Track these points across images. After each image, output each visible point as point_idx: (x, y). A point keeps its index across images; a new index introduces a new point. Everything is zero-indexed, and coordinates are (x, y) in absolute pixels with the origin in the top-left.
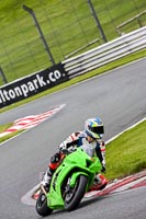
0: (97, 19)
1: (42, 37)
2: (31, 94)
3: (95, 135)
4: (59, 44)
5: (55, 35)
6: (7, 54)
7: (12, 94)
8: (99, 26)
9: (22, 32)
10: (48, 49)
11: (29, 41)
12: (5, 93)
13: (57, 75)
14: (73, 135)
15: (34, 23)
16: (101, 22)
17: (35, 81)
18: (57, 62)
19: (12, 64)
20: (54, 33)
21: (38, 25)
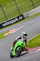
0: (32, 2)
1: (17, 7)
2: (14, 23)
3: (25, 36)
4: (22, 9)
5: (21, 6)
6: (8, 12)
7: (9, 23)
8: (33, 4)
9: (12, 6)
10: (19, 11)
11: (14, 8)
12: (7, 23)
13: (21, 18)
14: (19, 36)
15: (15, 3)
16: (33, 3)
17: (15, 20)
18: (21, 14)
19: (9, 15)
20: (20, 6)
21: (16, 4)
